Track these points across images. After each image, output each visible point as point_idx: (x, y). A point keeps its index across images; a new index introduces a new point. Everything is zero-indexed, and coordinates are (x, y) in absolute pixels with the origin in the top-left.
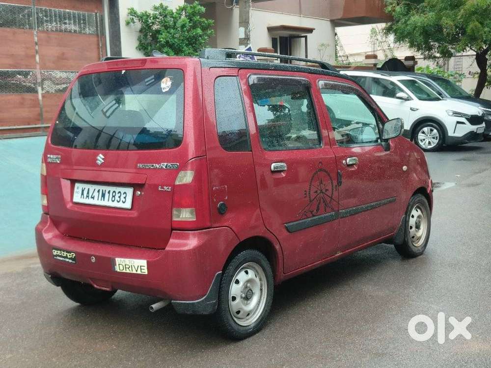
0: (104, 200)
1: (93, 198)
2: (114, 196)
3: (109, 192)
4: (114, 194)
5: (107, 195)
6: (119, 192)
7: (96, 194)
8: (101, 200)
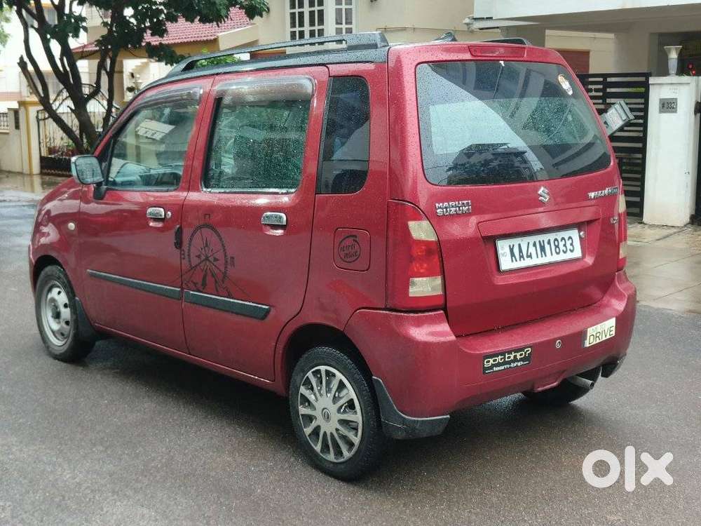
0: (546, 256)
1: (530, 256)
2: (557, 247)
3: (549, 242)
4: (556, 243)
5: (547, 247)
6: (563, 239)
7: (532, 250)
8: (542, 257)
